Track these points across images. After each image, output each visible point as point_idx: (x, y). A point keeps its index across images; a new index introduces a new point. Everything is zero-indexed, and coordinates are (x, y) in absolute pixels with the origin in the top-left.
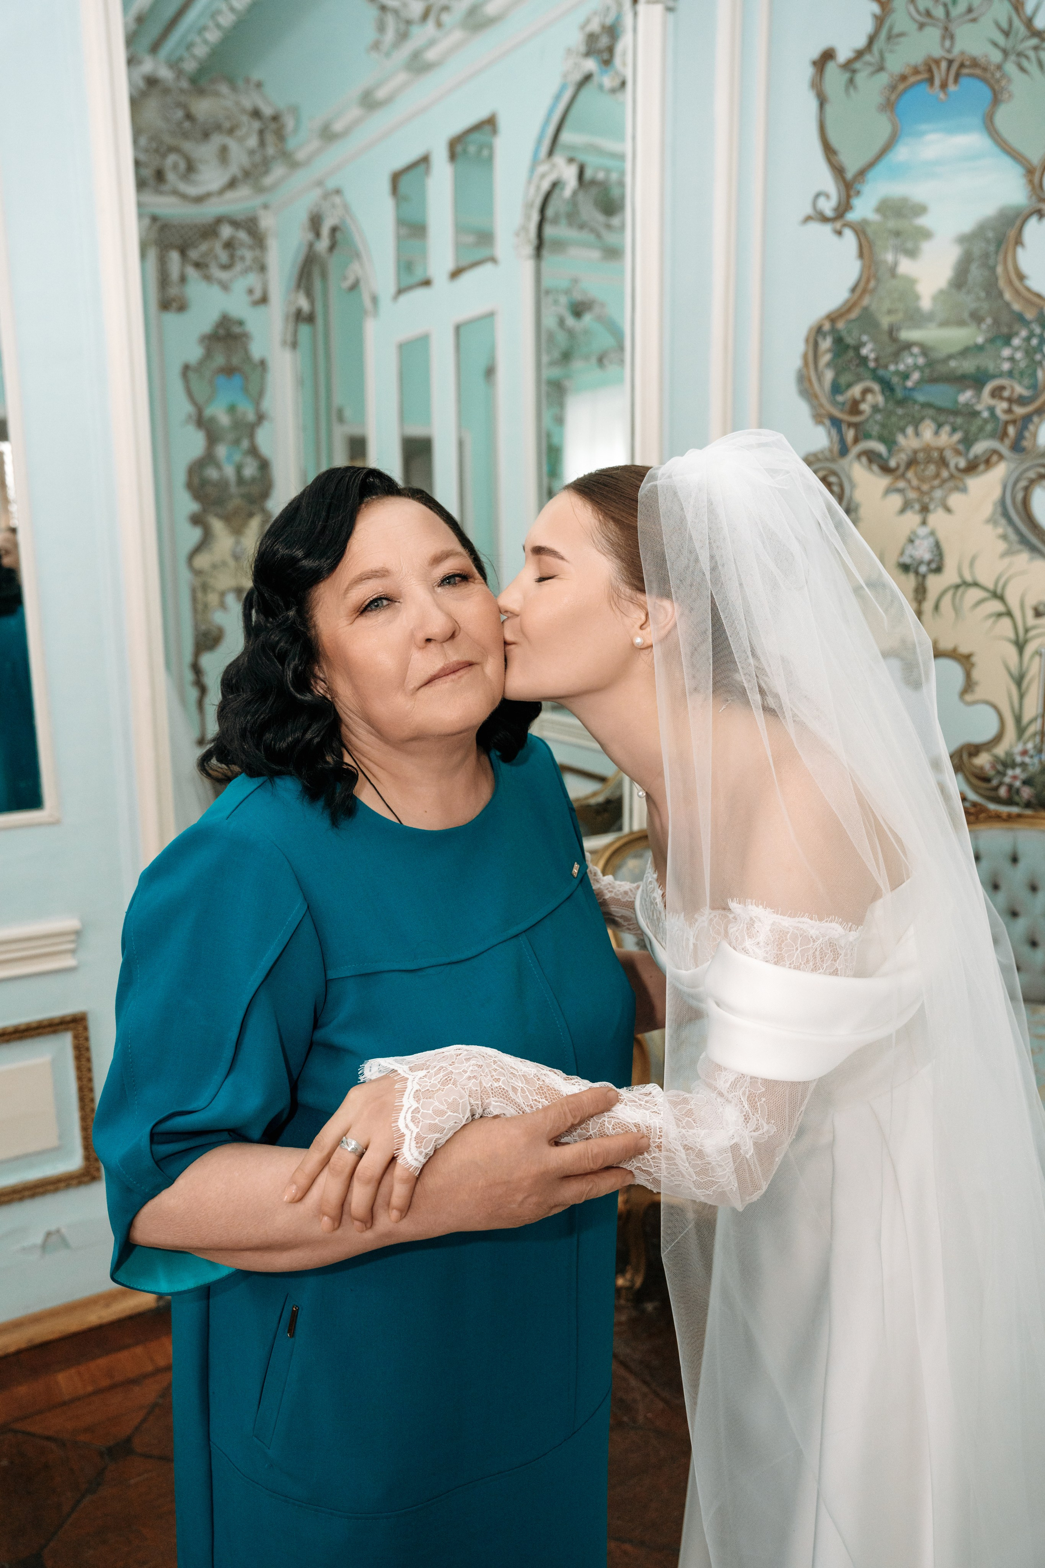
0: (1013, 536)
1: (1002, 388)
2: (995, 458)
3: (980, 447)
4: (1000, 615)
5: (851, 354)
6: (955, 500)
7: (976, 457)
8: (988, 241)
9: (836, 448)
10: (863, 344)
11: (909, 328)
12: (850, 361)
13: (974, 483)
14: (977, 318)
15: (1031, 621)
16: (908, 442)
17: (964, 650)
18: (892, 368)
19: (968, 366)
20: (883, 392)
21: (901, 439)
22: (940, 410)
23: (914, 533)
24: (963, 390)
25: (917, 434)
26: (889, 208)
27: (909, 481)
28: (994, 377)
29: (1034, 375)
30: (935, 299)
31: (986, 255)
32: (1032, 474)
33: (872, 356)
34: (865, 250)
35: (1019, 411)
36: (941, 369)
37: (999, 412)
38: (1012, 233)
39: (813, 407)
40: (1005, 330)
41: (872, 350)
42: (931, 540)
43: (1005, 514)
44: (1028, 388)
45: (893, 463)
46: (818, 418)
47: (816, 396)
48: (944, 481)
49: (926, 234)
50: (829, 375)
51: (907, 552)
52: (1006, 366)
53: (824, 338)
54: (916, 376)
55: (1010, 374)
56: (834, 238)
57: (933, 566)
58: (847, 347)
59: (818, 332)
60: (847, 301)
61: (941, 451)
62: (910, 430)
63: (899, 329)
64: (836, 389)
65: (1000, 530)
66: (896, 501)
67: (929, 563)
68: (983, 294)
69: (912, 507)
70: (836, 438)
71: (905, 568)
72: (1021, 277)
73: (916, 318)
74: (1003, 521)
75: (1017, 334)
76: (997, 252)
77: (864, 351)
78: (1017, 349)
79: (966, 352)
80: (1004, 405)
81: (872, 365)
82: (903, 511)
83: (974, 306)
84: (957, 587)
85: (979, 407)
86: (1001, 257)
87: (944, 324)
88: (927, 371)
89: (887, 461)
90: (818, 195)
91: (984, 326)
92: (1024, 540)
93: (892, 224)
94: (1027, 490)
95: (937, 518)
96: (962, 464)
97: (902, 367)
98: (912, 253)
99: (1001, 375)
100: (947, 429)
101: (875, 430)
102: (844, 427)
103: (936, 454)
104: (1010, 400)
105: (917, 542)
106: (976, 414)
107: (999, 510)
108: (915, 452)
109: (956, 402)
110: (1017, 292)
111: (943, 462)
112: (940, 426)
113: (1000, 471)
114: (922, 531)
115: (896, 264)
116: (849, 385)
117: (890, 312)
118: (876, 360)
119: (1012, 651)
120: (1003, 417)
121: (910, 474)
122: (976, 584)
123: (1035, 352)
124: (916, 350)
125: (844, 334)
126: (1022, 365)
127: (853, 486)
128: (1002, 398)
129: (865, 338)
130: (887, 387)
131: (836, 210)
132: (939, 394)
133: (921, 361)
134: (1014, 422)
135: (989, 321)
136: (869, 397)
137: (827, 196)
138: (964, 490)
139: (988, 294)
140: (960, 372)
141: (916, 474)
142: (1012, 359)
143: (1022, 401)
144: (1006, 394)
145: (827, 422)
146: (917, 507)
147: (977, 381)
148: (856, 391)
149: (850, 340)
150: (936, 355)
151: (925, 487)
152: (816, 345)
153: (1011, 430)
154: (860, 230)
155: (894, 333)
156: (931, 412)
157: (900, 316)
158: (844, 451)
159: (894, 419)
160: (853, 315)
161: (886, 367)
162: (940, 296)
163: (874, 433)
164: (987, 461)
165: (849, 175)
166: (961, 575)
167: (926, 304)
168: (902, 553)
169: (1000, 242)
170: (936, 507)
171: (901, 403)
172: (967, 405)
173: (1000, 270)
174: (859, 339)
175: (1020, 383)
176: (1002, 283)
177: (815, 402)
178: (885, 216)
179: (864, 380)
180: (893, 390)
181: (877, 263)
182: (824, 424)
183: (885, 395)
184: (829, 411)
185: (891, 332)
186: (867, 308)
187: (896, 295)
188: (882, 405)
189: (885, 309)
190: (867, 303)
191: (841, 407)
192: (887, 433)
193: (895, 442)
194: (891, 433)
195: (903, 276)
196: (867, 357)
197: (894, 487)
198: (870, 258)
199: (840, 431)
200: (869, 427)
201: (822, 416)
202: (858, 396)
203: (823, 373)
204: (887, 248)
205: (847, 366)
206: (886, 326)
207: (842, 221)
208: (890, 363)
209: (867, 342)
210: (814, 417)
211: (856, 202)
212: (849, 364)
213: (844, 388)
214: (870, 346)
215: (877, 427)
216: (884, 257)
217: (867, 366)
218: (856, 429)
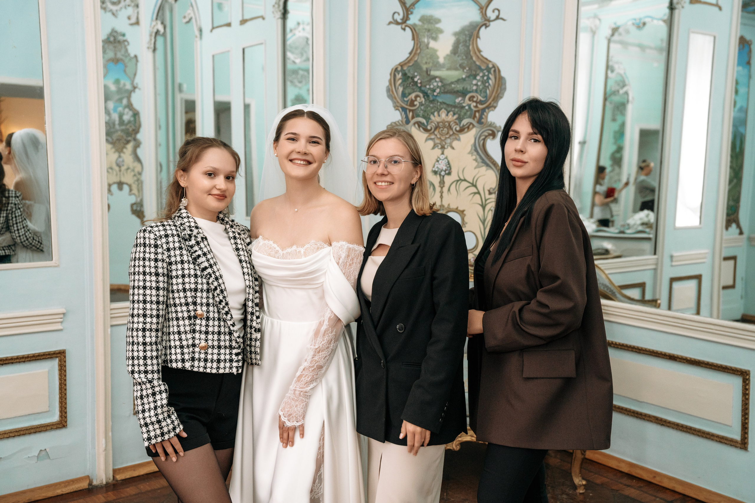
0: (479, 160)
1: (473, 97)
2: (471, 126)
3: (465, 122)
4: (475, 193)
5: (410, 80)
6: (455, 144)
7: (463, 126)
8: (465, 35)
9: (404, 120)
10: (415, 77)
11: (435, 70)
12: (410, 83)
13: (463, 136)
14: (462, 67)
15: (488, 196)
16: (435, 118)
17: (461, 208)
18: (428, 87)
19: (459, 87)
20: (424, 97)
21: (432, 117)
22: (448, 105)
23: (438, 157)
24: (458, 97)
25: (439, 115)
26: (424, 19)
27: (436, 135)
28: (470, 92)
29: (486, 92)
30: (445, 58)
31: (465, 41)
32: (486, 134)
33: (419, 81)
34: (415, 37)
35: (481, 107)
36: (448, 88)
37: (472, 107)
38: (475, 33)
39: (394, 103)
40: (474, 73)
41: (418, 79)
42: (447, 161)
43: (476, 150)
44: (483, 97)
45: (429, 128)
46: (396, 107)
47: (395, 98)
48: (451, 136)
49: (441, 31)
50: (401, 89)
51: (436, 166)
52: (475, 88)
53: (399, 74)
54: (438, 90)
55: (476, 91)
56: (403, 31)
57: (447, 172)
58: (409, 77)
59: (396, 69)
60: (408, 58)
61: (449, 123)
62: (436, 114)
63: (430, 71)
64: (404, 95)
65: (474, 157)
66: (431, 143)
67: (445, 171)
68: (464, 57)
69: (438, 146)
70: (404, 117)
71: (435, 173)
72: (480, 51)
73: (437, 66)
74: (475, 153)
75: (478, 75)
76: (470, 40)
77: (416, 79)
78: (478, 81)
79: (458, 81)
80: (475, 104)
81: (419, 85)
82: (433, 148)
83: (461, 62)
84: (458, 181)
85: (464, 105)
86: (471, 43)
87: (448, 69)
88: (443, 88)
89: (427, 127)
90: (394, 13)
91: (465, 71)
92: (483, 162)
93: (426, 26)
94: (484, 139)
95: (448, 151)
96: (458, 129)
97: (432, 86)
98: (435, 39)
99: (472, 92)
100: (451, 113)
101: (421, 113)
102: (408, 111)
103: (447, 124)
104: (476, 102)
105: (440, 161)
106: (463, 107)
107: (473, 148)
108: (438, 123)
109: (455, 102)
110: (478, 57)
111: (450, 127)
112: (448, 112)
113: (473, 132)
114: (442, 157)
115: (428, 43)
116: (410, 94)
117: (426, 63)
118: (421, 83)
119: (480, 209)
120: (474, 109)
121: (436, 132)
122: (465, 180)
123: (486, 83)
124: (437, 79)
125: (407, 72)
126: (481, 87)
128: (474, 101)
129: (416, 74)
130: (426, 95)
131: (402, 19)
132: (448, 99)
133: (440, 84)
134: (478, 111)
135: (467, 69)
136: (418, 99)
137: (399, 14)
138: (459, 140)
139: (467, 57)
140: (456, 89)
141: (439, 132)
142: (476, 85)
143: (481, 102)
144: (475, 99)
145: (400, 109)
146: (440, 147)
147: (463, 93)
148: (413, 96)
149: (409, 75)
150: (445, 82)
151: (443, 138)
152: (395, 75)
153: (477, 115)
154: (413, 29)
155: (429, 73)
156: (445, 106)
157: (431, 64)
158: (408, 122)
159: (429, 108)
160: (411, 64)
161: (425, 86)
162: (446, 57)
164: (468, 127)
165: (408, 6)
166: (459, 177)
167: (441, 60)
168: (434, 167)
169: (471, 36)
170: (448, 146)
171: (432, 102)
172: (459, 103)
173: (471, 47)
174: (414, 74)
175: (480, 95)
176: (472, 53)
177: (395, 101)
178: (423, 23)
179: (416, 91)
180: (428, 96)
181: (420, 42)
182: (399, 110)
183: (425, 98)
184: (401, 105)
185: (427, 72)
186: (416, 61)
187: (428, 56)
188: (423, 102)
189: (424, 62)
190: (416, 59)
191: (406, 103)
192: (426, 115)
193: (430, 119)
194: (428, 114)
195: (431, 48)
196: (417, 82)
197: (429, 137)
198: (417, 40)
199: (406, 113)
200: (418, 112)
201: (398, 106)
202: (413, 99)
203: (398, 88)
204: (424, 36)
205: (408, 85)
206: (424, 69)
207: (405, 24)
208: (427, 85)
209: (417, 76)
210: (395, 107)
211: (410, 16)
212: (409, 85)
213: (407, 95)
214: (418, 77)
215: (422, 112)
216: (423, 40)
217: (417, 86)
218: (413, 113)
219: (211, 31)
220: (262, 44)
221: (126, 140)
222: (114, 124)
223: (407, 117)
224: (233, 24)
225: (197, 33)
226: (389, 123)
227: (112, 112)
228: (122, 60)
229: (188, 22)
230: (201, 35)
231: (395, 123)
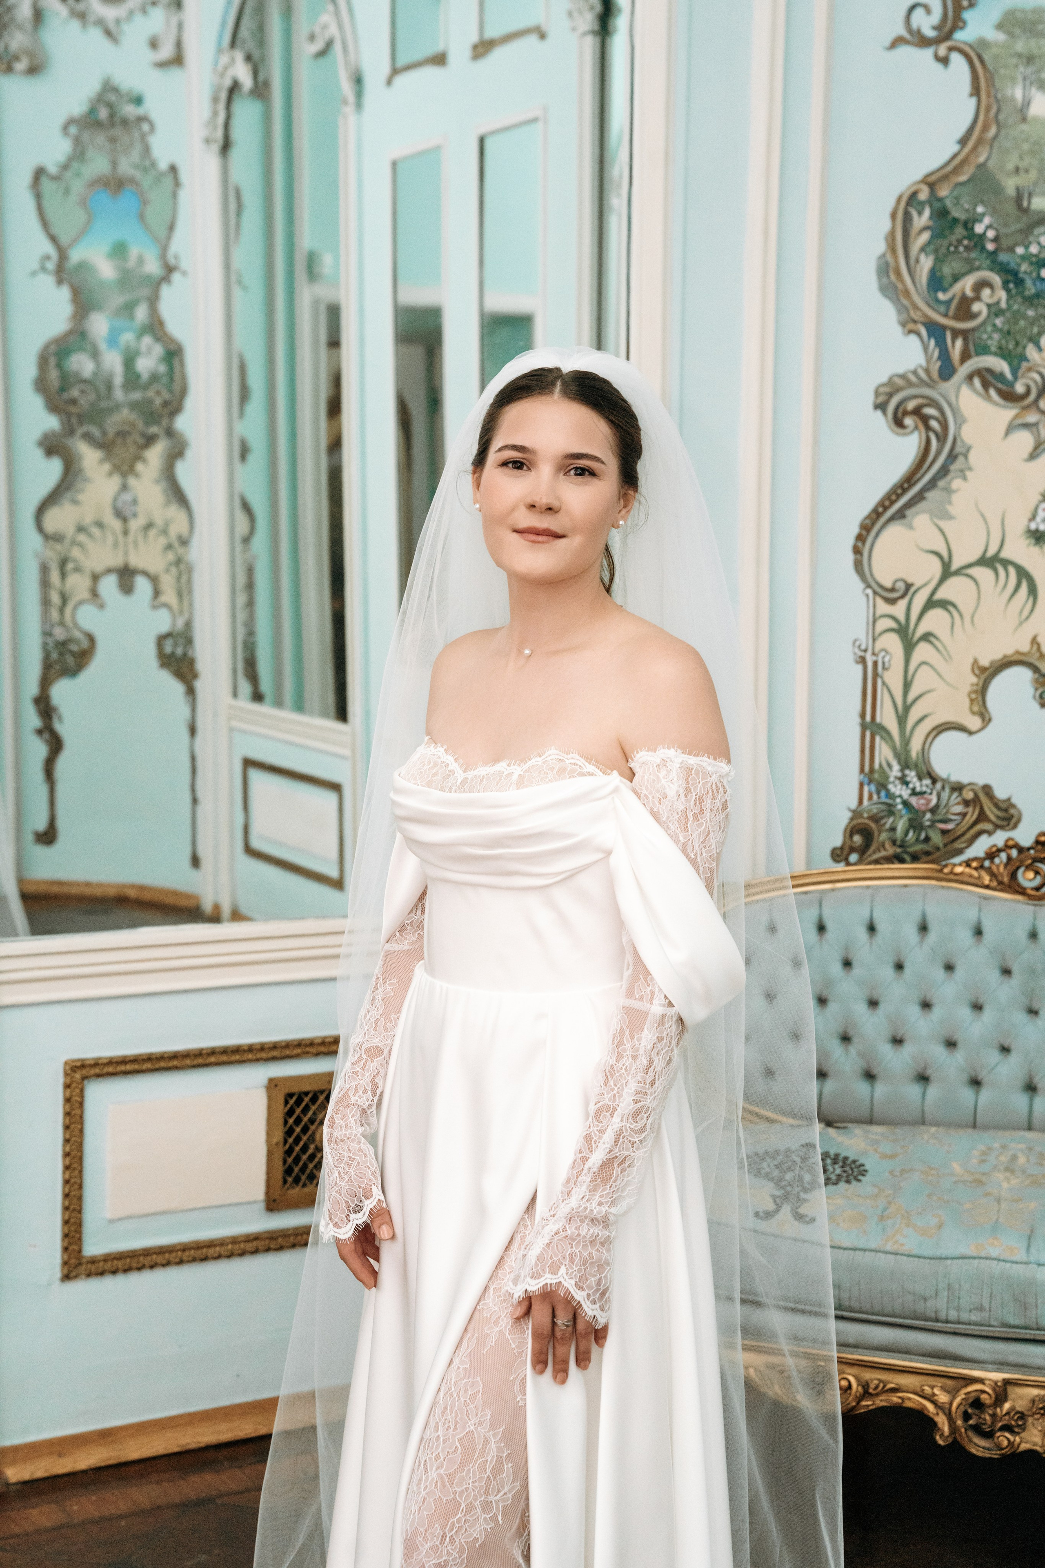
5: (960, 231)
9: (936, 366)
10: (978, 219)
12: (960, 242)
18: (1020, 250)
20: (1005, 285)
21: (1032, 351)
26: (1017, 22)
33: (991, 234)
34: (982, 83)
39: (901, 309)
41: (989, 227)
45: (1020, 388)
46: (908, 325)
47: (907, 293)
50: (926, 263)
53: (920, 213)
56: (939, 66)
58: (955, 221)
59: (910, 201)
60: (955, 156)
63: (1030, 195)
64: (936, 282)
66: (1025, 440)
70: (937, 354)
77: (979, 229)
81: (990, 247)
82: (1033, 456)
89: (1011, 385)
90: (913, 8)
93: (1020, 46)
97: (1034, 249)
101: (995, 340)
102: (949, 336)
115: (1027, 103)
116: (956, 278)
117: (1017, 170)
118: (996, 240)
125: (948, 203)
127: (961, 421)
129: (981, 209)
130: (1012, 278)
131: (940, 27)
136: (986, 292)
137: (928, 9)
145: (923, 331)
148: (967, 284)
149: (956, 213)
152: (907, 219)
154: (976, 56)
155: (1025, 204)
157: (1033, 174)
158: (947, 371)
159: (1023, 323)
160: (963, 178)
161: (1011, 250)
163: (993, 345)
168: (1033, 518)
171: (1033, 300)
174: (974, 211)
177: (905, 302)
178: (1011, 34)
179: (979, 269)
180: (1019, 282)
181: (997, 101)
182: (918, 334)
183: (1008, 291)
184: (925, 315)
185: (1018, 199)
186: (982, 166)
187: (1026, 147)
188: (1003, 305)
189: (1010, 166)
190: (982, 159)
191: (942, 309)
192: (1011, 346)
193: (1023, 358)
194: (1017, 344)
195: (1036, 119)
196: (982, 237)
197: (1019, 421)
198: (988, 95)
199: (941, 344)
200: (985, 336)
201: (915, 322)
202: (969, 293)
203: (917, 261)
204: (1013, 79)
205: (952, 249)
206: (1011, 191)
207: (949, 43)
208: (1017, 244)
209: (983, 215)
210: (903, 325)
211: (967, 15)
212: (956, 247)
213: (946, 284)
214: (987, 220)
215: (996, 336)
216: (1009, 93)
217: (983, 248)
218: (966, 340)
219: (389, 82)
220: (535, 120)
221: (143, 435)
222: (109, 386)
223: (945, 356)
224: (452, 58)
225: (347, 88)
226: (884, 379)
227: (103, 346)
228: (132, 181)
229: (323, 53)
230: (359, 94)
231: (903, 377)
